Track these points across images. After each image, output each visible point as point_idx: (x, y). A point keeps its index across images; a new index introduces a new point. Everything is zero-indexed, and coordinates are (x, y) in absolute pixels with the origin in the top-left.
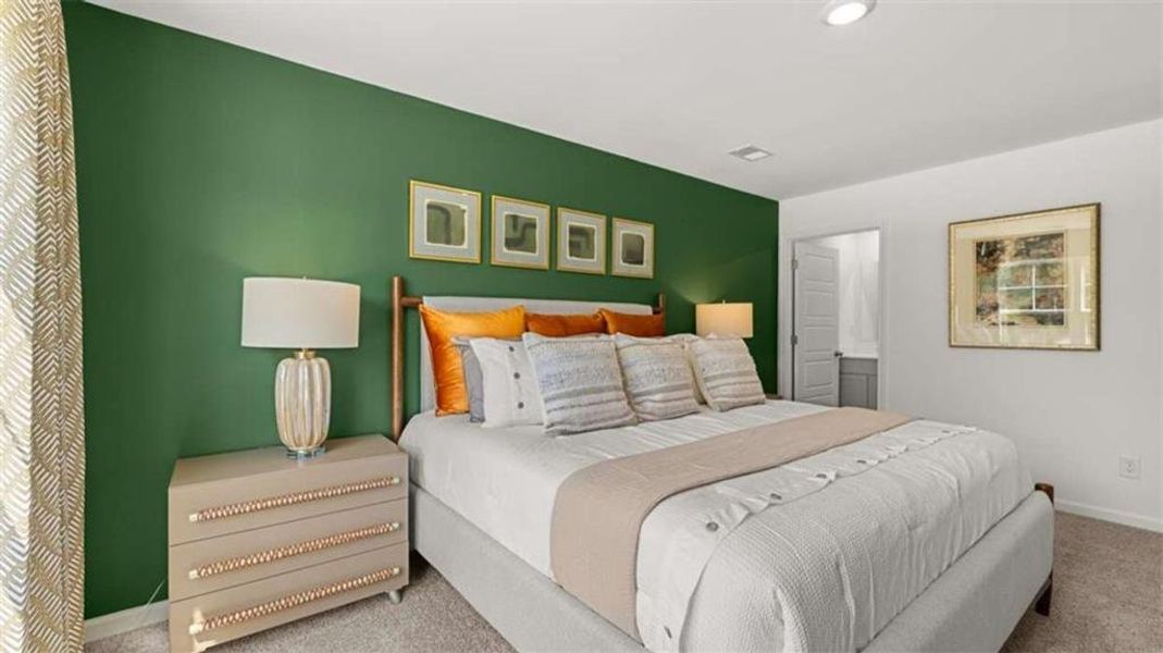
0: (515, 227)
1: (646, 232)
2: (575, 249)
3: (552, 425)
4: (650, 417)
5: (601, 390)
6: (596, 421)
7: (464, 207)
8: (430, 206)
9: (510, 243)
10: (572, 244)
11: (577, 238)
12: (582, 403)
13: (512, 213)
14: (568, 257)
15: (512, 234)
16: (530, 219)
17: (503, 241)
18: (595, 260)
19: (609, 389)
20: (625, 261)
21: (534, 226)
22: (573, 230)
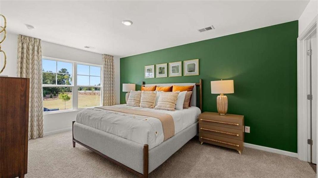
1: (196, 62)
7: (152, 68)
8: (147, 70)
11: (174, 69)
13: (160, 67)
14: (172, 73)
17: (159, 73)
18: (178, 73)
20: (188, 72)
21: (164, 68)
22: (173, 67)
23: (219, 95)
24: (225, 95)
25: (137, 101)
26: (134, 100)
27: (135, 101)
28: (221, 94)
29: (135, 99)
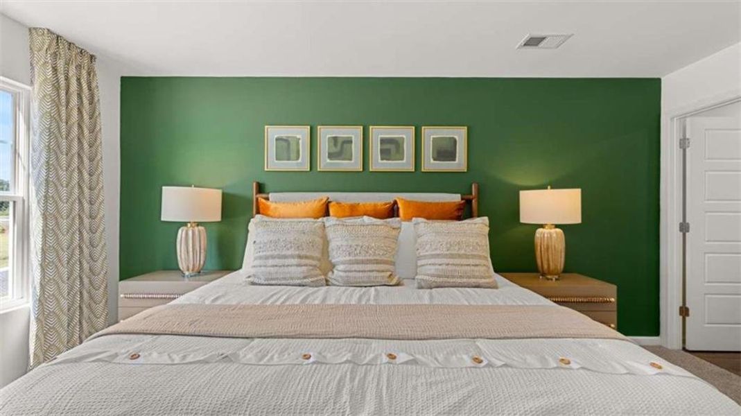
0: (335, 145)
1: (459, 134)
2: (385, 154)
3: (249, 277)
4: (336, 283)
5: (285, 257)
6: (277, 279)
7: (298, 137)
8: (277, 139)
9: (331, 156)
10: (382, 151)
11: (387, 146)
12: (268, 265)
13: (334, 136)
14: (380, 161)
15: (334, 150)
16: (348, 137)
17: (327, 154)
18: (404, 161)
19: (292, 257)
20: (434, 160)
21: (351, 142)
22: (383, 141)
23: (542, 226)
24: (557, 226)
25: (314, 262)
26: (300, 257)
27: (304, 261)
28: (546, 225)
29: (303, 253)
